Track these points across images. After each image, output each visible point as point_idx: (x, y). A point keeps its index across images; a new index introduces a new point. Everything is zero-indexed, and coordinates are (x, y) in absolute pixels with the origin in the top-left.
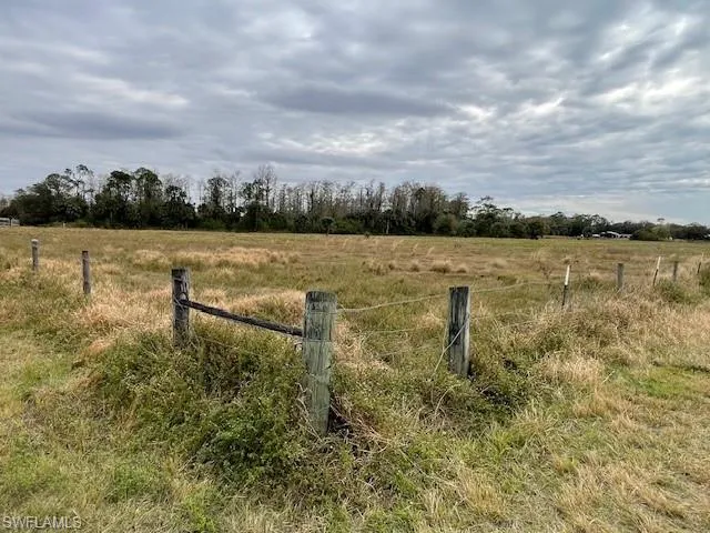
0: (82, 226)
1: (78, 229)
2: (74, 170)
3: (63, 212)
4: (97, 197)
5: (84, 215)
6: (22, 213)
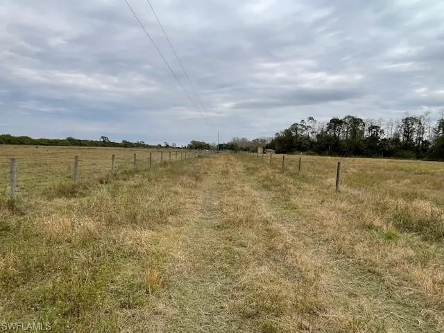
0: (311, 154)
1: (309, 157)
2: (306, 120)
3: (300, 146)
4: (318, 136)
5: (311, 148)
6: (277, 146)
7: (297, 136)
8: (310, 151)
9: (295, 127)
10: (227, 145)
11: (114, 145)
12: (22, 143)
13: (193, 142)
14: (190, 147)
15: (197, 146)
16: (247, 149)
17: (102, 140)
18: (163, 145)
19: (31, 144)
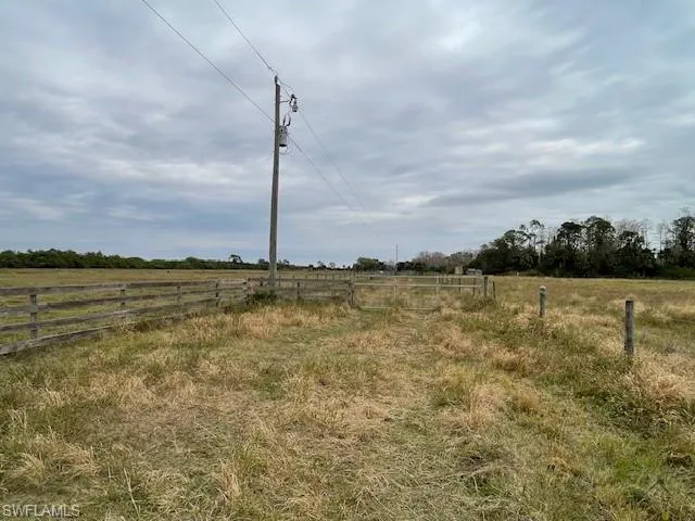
0: (533, 275)
1: (530, 278)
2: (528, 225)
3: (517, 263)
4: (548, 248)
5: (535, 265)
6: (484, 264)
7: (514, 248)
8: (532, 271)
9: (510, 235)
10: (412, 264)
11: (248, 266)
12: (133, 267)
13: (361, 260)
14: (357, 268)
15: (368, 266)
16: (441, 270)
17: (231, 260)
18: (316, 266)
19: (143, 268)
